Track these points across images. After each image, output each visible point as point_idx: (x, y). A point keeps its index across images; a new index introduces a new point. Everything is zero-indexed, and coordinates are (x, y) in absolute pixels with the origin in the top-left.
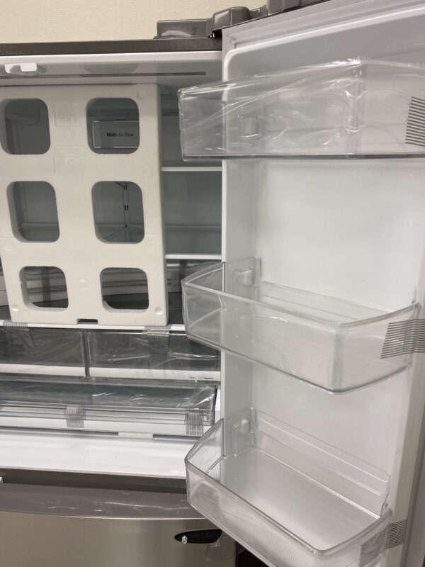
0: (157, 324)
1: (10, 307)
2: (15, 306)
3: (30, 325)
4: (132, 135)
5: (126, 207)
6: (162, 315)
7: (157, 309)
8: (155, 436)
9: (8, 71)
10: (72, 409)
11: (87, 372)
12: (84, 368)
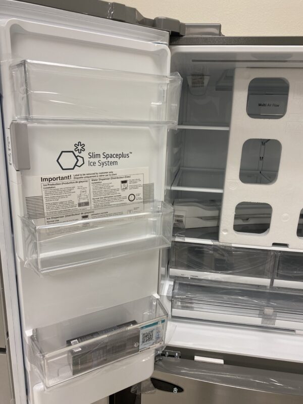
1: (221, 231)
2: (226, 230)
3: (233, 245)
4: (278, 106)
5: (262, 158)
10: (269, 311)
11: (272, 282)
12: (270, 280)
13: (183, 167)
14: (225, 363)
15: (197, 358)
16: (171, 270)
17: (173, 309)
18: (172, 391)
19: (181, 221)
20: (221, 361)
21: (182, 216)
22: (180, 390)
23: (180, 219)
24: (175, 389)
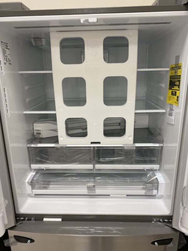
0: (129, 144)
1: (59, 137)
2: (62, 137)
3: (68, 146)
6: (131, 139)
7: (129, 136)
8: (127, 195)
9: (82, 22)
11: (94, 167)
12: (93, 165)
13: (48, 98)
14: (62, 220)
15: (45, 219)
16: (31, 165)
17: (33, 190)
18: (26, 242)
19: (40, 134)
20: (60, 220)
21: (40, 130)
22: (32, 241)
23: (39, 132)
24: (29, 241)
